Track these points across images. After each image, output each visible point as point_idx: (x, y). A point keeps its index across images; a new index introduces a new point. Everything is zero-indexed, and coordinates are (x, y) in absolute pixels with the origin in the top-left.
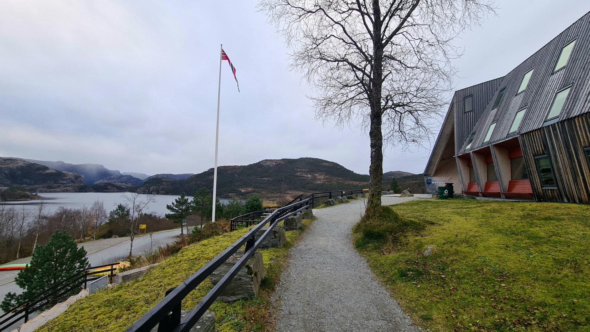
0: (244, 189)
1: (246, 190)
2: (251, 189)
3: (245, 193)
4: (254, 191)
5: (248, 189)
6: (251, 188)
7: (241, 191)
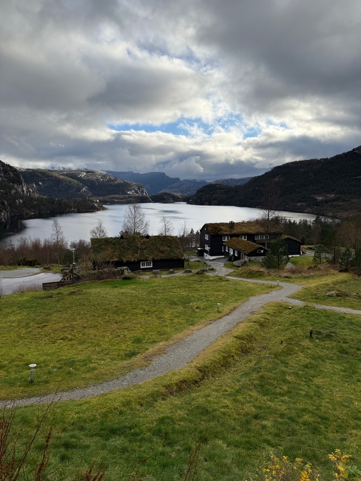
0: (321, 196)
1: (325, 197)
2: (333, 196)
3: (322, 201)
4: (338, 199)
5: (328, 195)
6: (334, 194)
7: (316, 199)
